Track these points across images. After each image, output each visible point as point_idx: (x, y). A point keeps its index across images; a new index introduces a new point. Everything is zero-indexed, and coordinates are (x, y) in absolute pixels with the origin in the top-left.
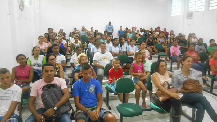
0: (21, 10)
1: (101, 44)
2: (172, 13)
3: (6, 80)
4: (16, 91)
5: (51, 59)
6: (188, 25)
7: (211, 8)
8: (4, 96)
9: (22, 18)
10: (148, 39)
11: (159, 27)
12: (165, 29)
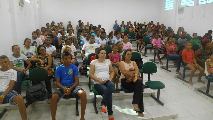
0: (21, 7)
1: (91, 37)
2: (166, 7)
3: (4, 63)
4: (13, 73)
5: (42, 50)
6: (180, 19)
7: (200, 3)
8: (4, 76)
9: (21, 14)
10: (138, 33)
11: (152, 22)
12: (158, 23)
